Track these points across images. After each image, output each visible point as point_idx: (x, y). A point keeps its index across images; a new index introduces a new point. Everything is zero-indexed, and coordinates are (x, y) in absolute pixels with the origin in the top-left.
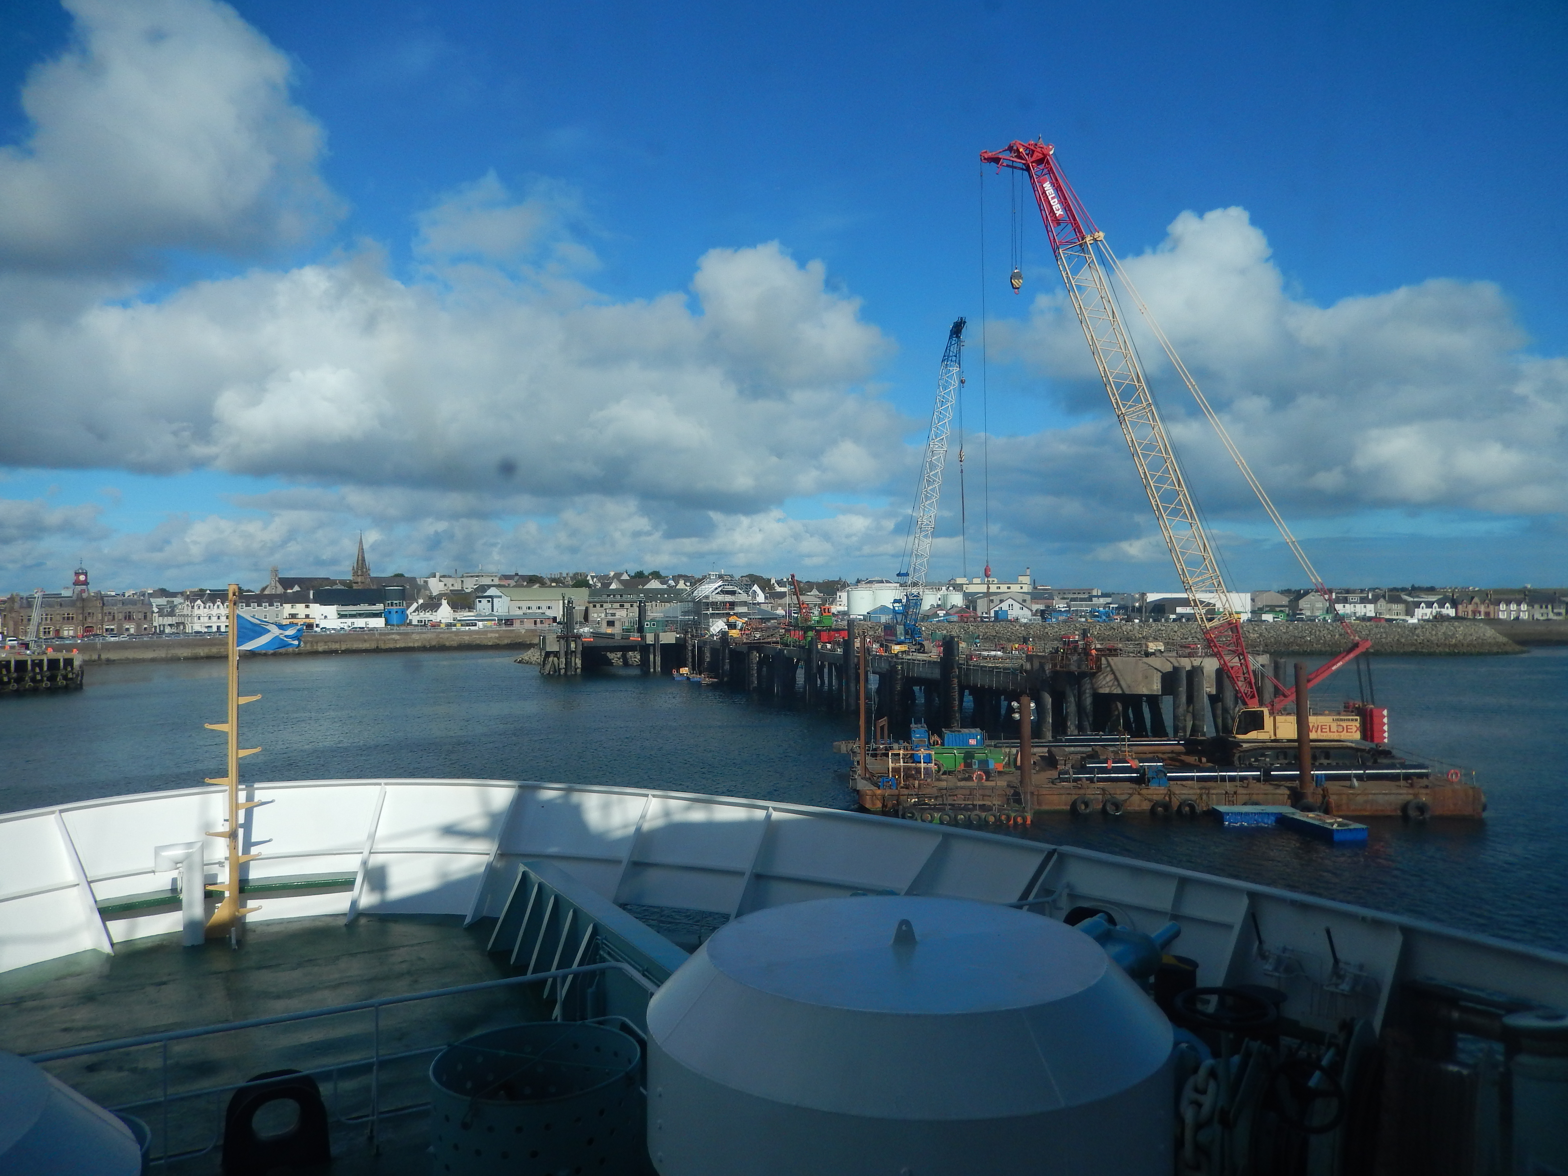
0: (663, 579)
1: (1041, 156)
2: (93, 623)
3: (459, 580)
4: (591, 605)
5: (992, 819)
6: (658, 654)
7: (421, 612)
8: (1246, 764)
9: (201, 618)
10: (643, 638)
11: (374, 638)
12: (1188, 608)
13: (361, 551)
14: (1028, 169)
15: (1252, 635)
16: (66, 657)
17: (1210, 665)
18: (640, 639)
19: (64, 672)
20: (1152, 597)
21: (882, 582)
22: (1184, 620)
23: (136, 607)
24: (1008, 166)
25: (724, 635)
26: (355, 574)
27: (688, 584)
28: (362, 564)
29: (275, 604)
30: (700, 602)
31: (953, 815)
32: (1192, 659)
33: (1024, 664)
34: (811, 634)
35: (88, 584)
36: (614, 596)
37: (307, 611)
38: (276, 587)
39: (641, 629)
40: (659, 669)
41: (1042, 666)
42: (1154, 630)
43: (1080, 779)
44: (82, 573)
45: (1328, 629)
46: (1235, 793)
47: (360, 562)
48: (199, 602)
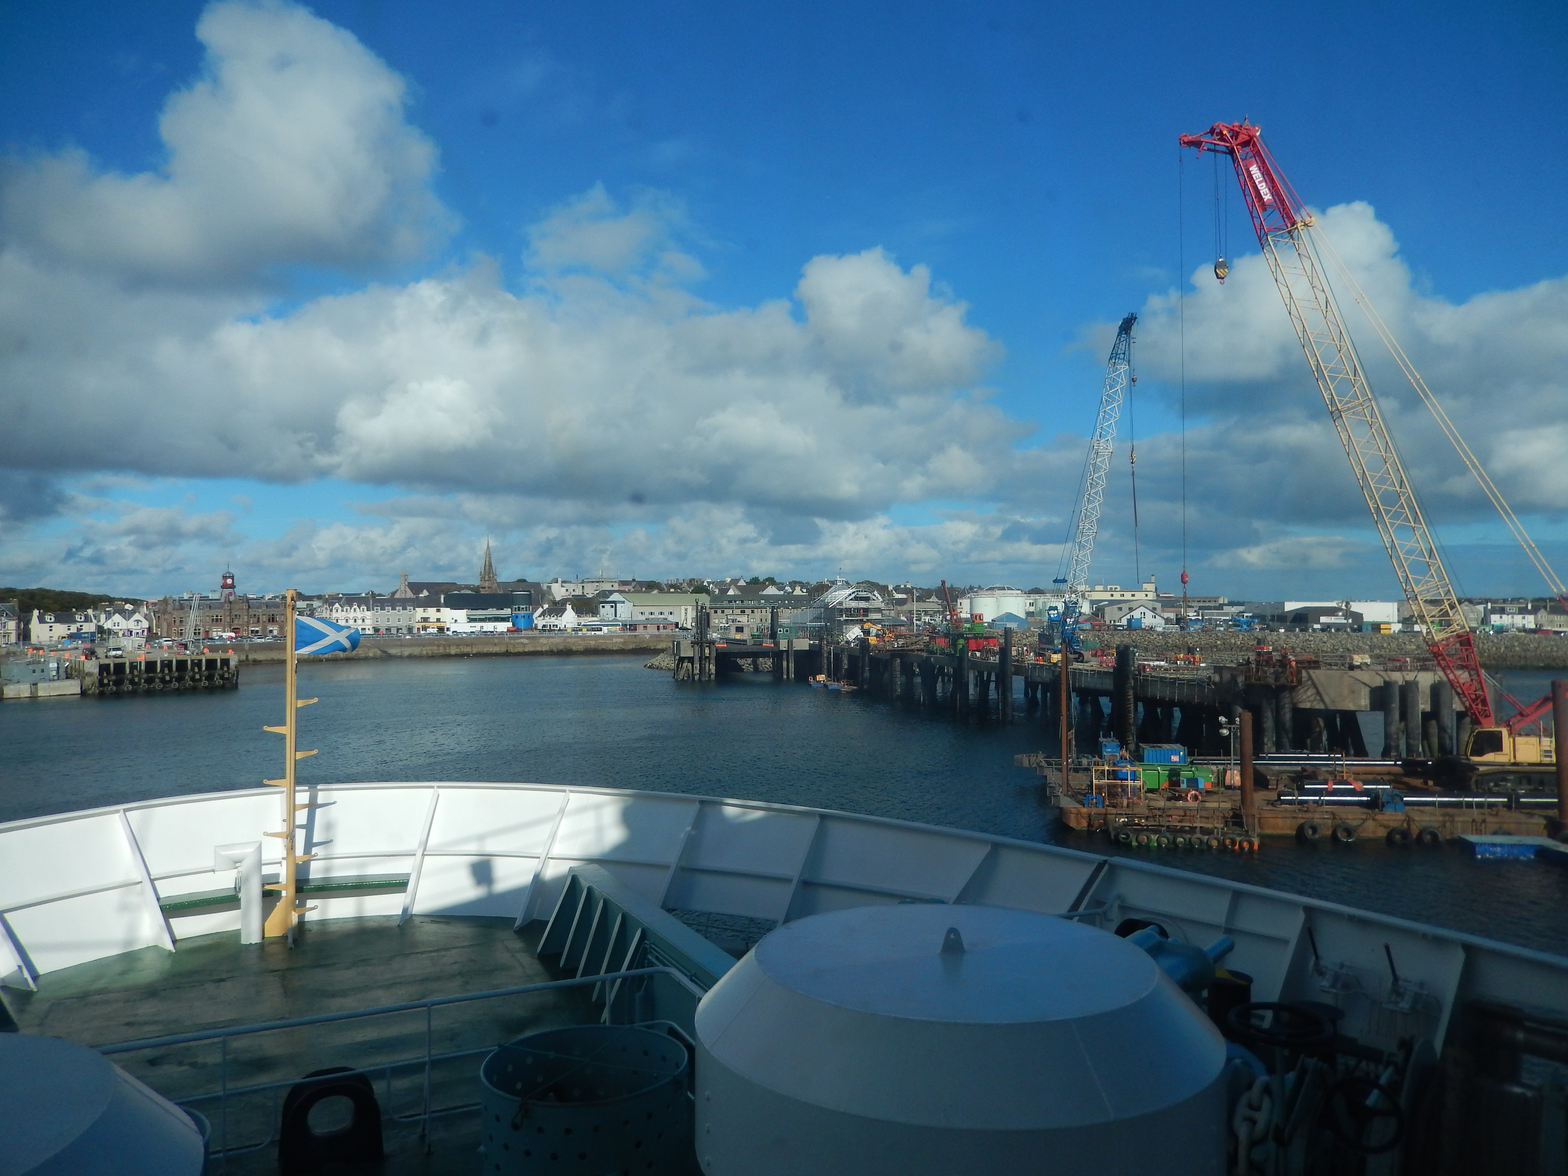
0: (780, 587)
1: (1247, 138)
2: (239, 625)
3: (580, 586)
4: (713, 611)
5: (1215, 843)
6: (792, 660)
7: (547, 617)
8: (1484, 789)
9: (339, 621)
10: (777, 644)
11: (504, 641)
12: (1333, 617)
13: (488, 557)
14: (1231, 152)
15: (1408, 647)
16: (222, 658)
17: (1426, 679)
18: (773, 645)
19: (221, 672)
20: (1290, 606)
21: (1003, 589)
22: (1333, 630)
23: (279, 610)
24: (1209, 150)
25: (863, 643)
26: (483, 579)
27: (805, 590)
28: (489, 569)
29: (408, 608)
30: (834, 608)
31: (1171, 838)
32: (1405, 673)
33: (1212, 675)
34: (961, 641)
35: (235, 587)
36: (735, 602)
37: (438, 615)
38: (406, 592)
39: (773, 635)
40: (793, 676)
41: (1234, 679)
42: (1301, 640)
43: (1306, 802)
44: (229, 577)
45: (1492, 641)
46: (1484, 821)
47: (487, 568)
48: (337, 605)
